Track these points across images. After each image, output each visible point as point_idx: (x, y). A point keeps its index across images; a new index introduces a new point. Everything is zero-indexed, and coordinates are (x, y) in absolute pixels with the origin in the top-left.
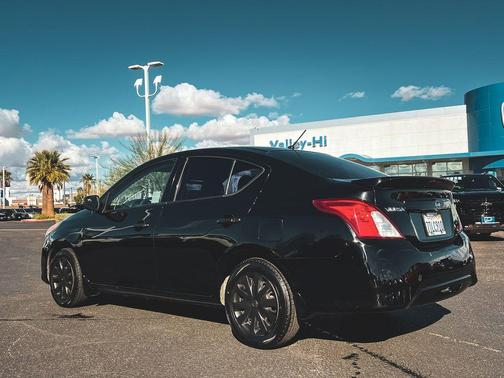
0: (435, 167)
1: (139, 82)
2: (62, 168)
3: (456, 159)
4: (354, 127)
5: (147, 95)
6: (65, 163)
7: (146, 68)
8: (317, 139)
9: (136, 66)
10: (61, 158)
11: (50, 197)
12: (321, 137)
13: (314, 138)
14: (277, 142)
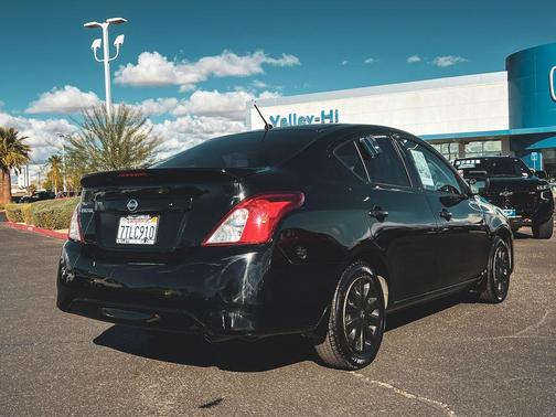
0: (468, 148)
1: (96, 44)
2: (19, 148)
3: (495, 137)
4: (371, 99)
5: (106, 59)
6: (23, 142)
7: (105, 26)
8: (327, 113)
9: (94, 23)
10: (19, 136)
11: (6, 183)
12: (331, 111)
13: (323, 112)
14: (278, 117)
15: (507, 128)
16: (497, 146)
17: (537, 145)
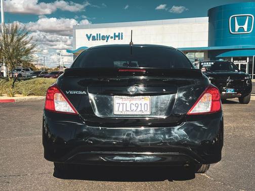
0: (188, 55)
3: (200, 51)
8: (117, 34)
12: (119, 34)
13: (115, 34)
14: (91, 35)
15: (207, 46)
16: (202, 55)
17: (221, 56)
